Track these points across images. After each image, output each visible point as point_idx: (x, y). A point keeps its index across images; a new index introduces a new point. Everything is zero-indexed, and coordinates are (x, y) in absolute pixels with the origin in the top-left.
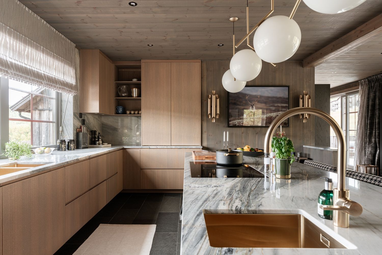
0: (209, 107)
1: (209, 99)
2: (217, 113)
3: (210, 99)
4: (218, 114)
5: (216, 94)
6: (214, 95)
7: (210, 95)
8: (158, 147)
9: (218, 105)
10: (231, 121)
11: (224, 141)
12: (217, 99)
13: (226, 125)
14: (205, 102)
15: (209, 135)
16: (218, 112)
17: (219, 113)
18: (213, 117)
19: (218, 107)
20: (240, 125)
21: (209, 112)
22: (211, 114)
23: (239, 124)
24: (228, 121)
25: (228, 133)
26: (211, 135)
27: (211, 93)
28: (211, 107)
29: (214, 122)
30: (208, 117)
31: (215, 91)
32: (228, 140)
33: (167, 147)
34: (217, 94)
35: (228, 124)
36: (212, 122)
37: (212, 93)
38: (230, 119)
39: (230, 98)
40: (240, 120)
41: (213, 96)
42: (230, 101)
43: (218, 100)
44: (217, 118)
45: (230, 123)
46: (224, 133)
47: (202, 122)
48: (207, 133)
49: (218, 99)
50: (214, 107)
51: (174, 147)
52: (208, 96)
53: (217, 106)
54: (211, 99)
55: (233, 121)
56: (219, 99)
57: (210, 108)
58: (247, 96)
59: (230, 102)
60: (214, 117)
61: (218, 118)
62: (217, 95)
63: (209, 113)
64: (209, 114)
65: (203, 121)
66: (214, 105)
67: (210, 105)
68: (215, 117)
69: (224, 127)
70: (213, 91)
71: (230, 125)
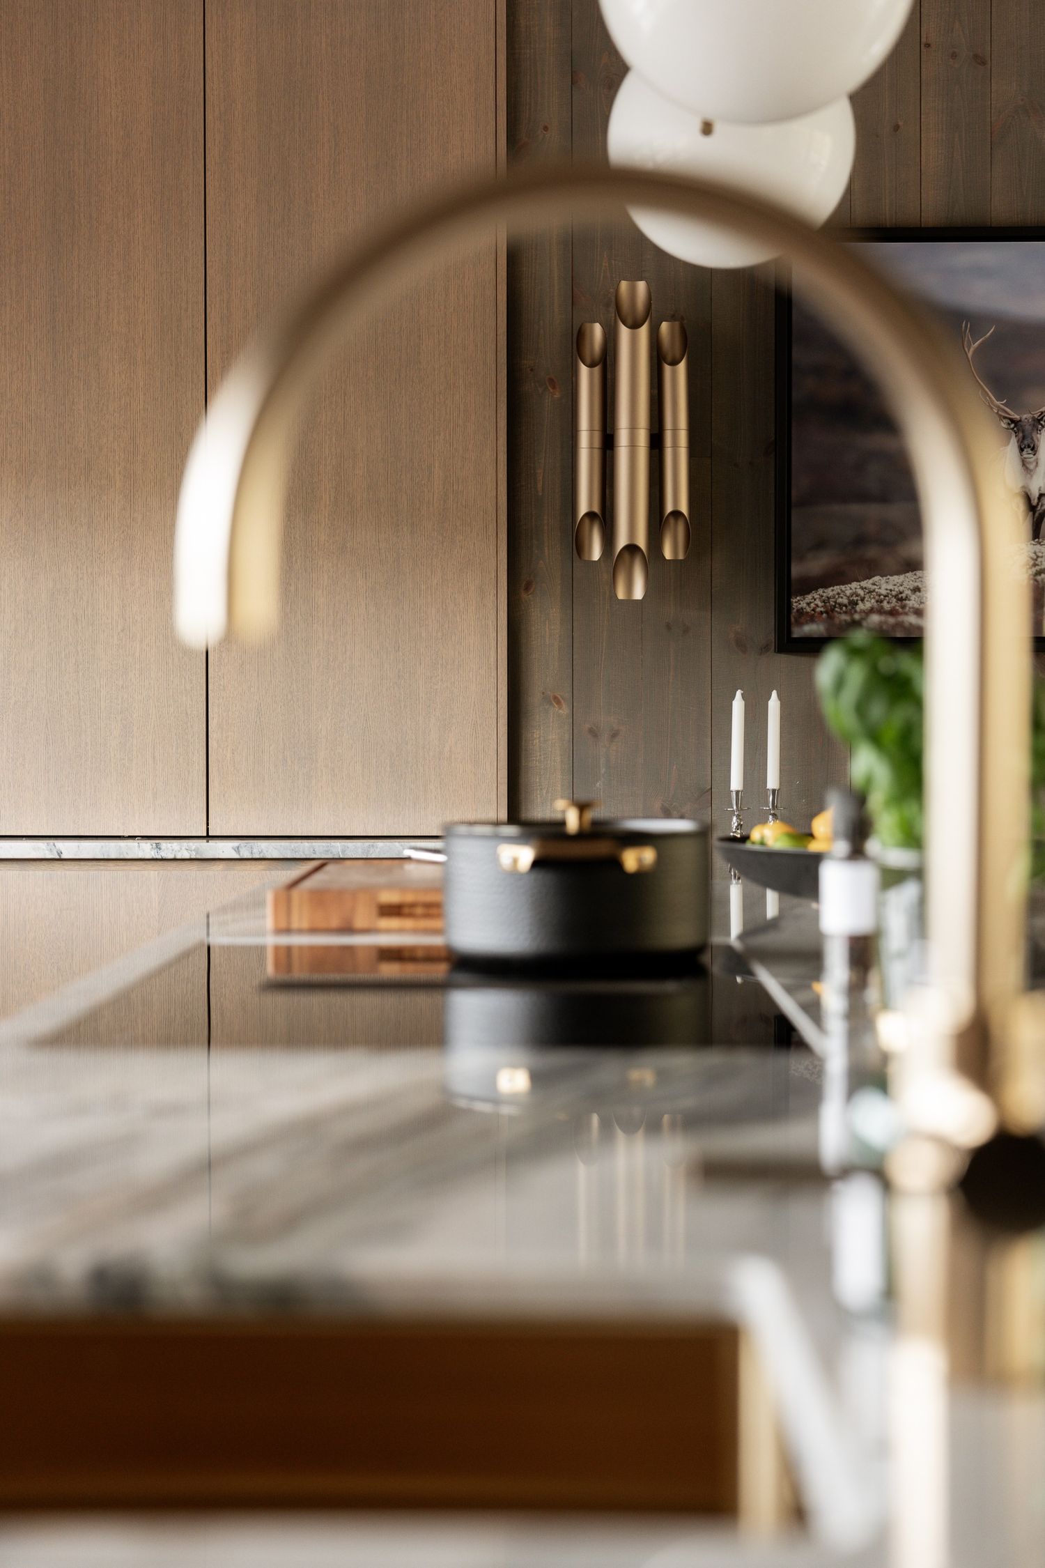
0: (591, 448)
1: (584, 371)
2: (669, 508)
3: (591, 365)
4: (676, 514)
5: (651, 315)
6: (635, 326)
7: (598, 330)
8: (69, 849)
9: (675, 430)
10: (809, 585)
11: (736, 783)
12: (667, 369)
13: (766, 630)
14: (546, 403)
15: (594, 733)
16: (678, 497)
17: (684, 508)
18: (622, 541)
19: (675, 446)
20: (900, 625)
21: (585, 502)
22: (605, 516)
23: (893, 613)
24: (786, 589)
25: (774, 704)
26: (614, 735)
27: (607, 305)
28: (608, 443)
29: (638, 593)
30: (578, 546)
31: (641, 286)
32: (773, 781)
33: (158, 847)
34: (672, 318)
35: (784, 618)
36: (621, 595)
37: (612, 309)
38: (796, 570)
39: (798, 355)
40: (896, 579)
41: (624, 332)
42: (804, 387)
43: (678, 377)
44: (668, 554)
45: (800, 603)
46: (738, 706)
47: (524, 596)
48: (565, 711)
49: (674, 363)
50: (633, 446)
51: (225, 849)
52: (579, 337)
53: (668, 436)
54: (607, 364)
55: (830, 592)
56: (682, 367)
57: (597, 454)
58: (976, 333)
59: (796, 395)
60: (632, 549)
61: (675, 561)
62: (664, 326)
63: (583, 508)
64: (591, 515)
65: (527, 588)
66: (633, 428)
67: (597, 425)
68: (641, 542)
69: (741, 645)
70: (624, 285)
71: (798, 632)
